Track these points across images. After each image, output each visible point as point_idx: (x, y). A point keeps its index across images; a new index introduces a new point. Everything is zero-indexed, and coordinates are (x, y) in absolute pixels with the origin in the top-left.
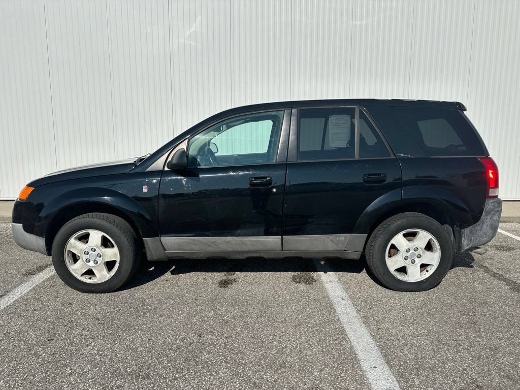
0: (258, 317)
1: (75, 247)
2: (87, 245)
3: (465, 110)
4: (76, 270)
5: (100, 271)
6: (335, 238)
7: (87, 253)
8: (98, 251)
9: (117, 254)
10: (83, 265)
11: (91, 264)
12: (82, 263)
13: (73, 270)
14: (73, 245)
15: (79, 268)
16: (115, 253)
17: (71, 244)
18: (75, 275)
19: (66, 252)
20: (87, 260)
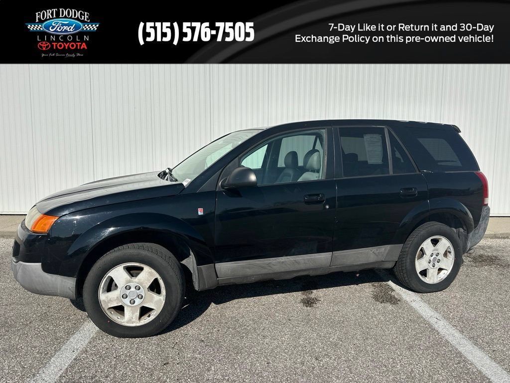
0: (364, 340)
1: (110, 301)
2: (119, 290)
3: (460, 132)
4: (130, 320)
5: (151, 301)
6: (377, 250)
7: (125, 296)
8: (133, 285)
9: (151, 272)
10: (131, 310)
11: (138, 301)
12: (130, 309)
13: (127, 322)
14: (106, 301)
15: (131, 315)
16: (149, 273)
17: (104, 301)
18: (134, 325)
19: (107, 312)
20: (132, 301)
